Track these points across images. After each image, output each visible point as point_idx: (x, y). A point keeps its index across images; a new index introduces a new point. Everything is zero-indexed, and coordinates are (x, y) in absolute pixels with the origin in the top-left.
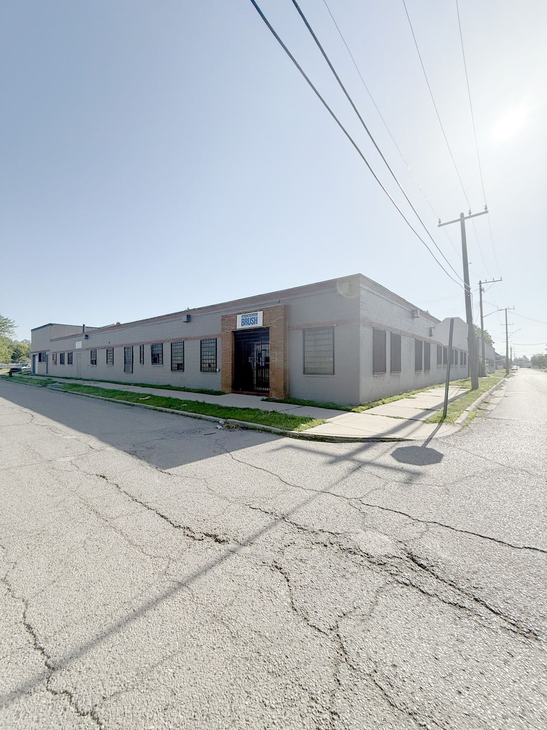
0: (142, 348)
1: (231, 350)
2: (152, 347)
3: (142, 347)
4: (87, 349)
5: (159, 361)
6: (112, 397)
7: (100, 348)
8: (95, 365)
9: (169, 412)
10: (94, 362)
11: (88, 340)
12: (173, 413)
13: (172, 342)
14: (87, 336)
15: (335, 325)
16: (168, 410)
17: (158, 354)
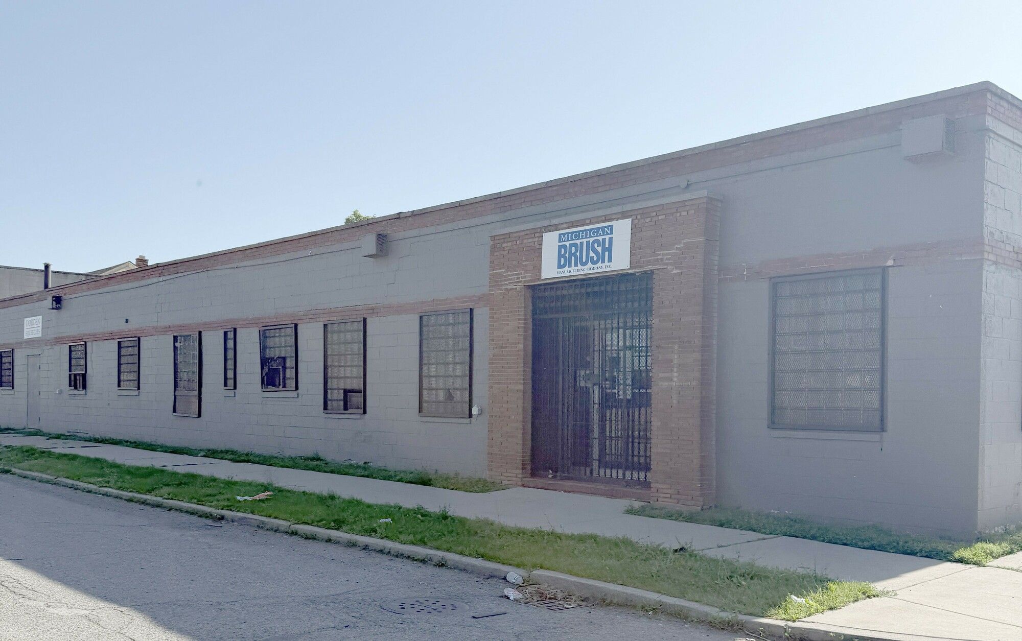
0: (230, 337)
1: (521, 346)
2: (264, 336)
3: (230, 335)
4: (59, 341)
5: (284, 378)
6: (149, 491)
7: (96, 338)
8: (82, 392)
9: (338, 543)
10: (79, 381)
11: (62, 312)
12: (352, 545)
13: (326, 319)
14: (58, 300)
15: (890, 263)
16: (334, 534)
17: (284, 359)
